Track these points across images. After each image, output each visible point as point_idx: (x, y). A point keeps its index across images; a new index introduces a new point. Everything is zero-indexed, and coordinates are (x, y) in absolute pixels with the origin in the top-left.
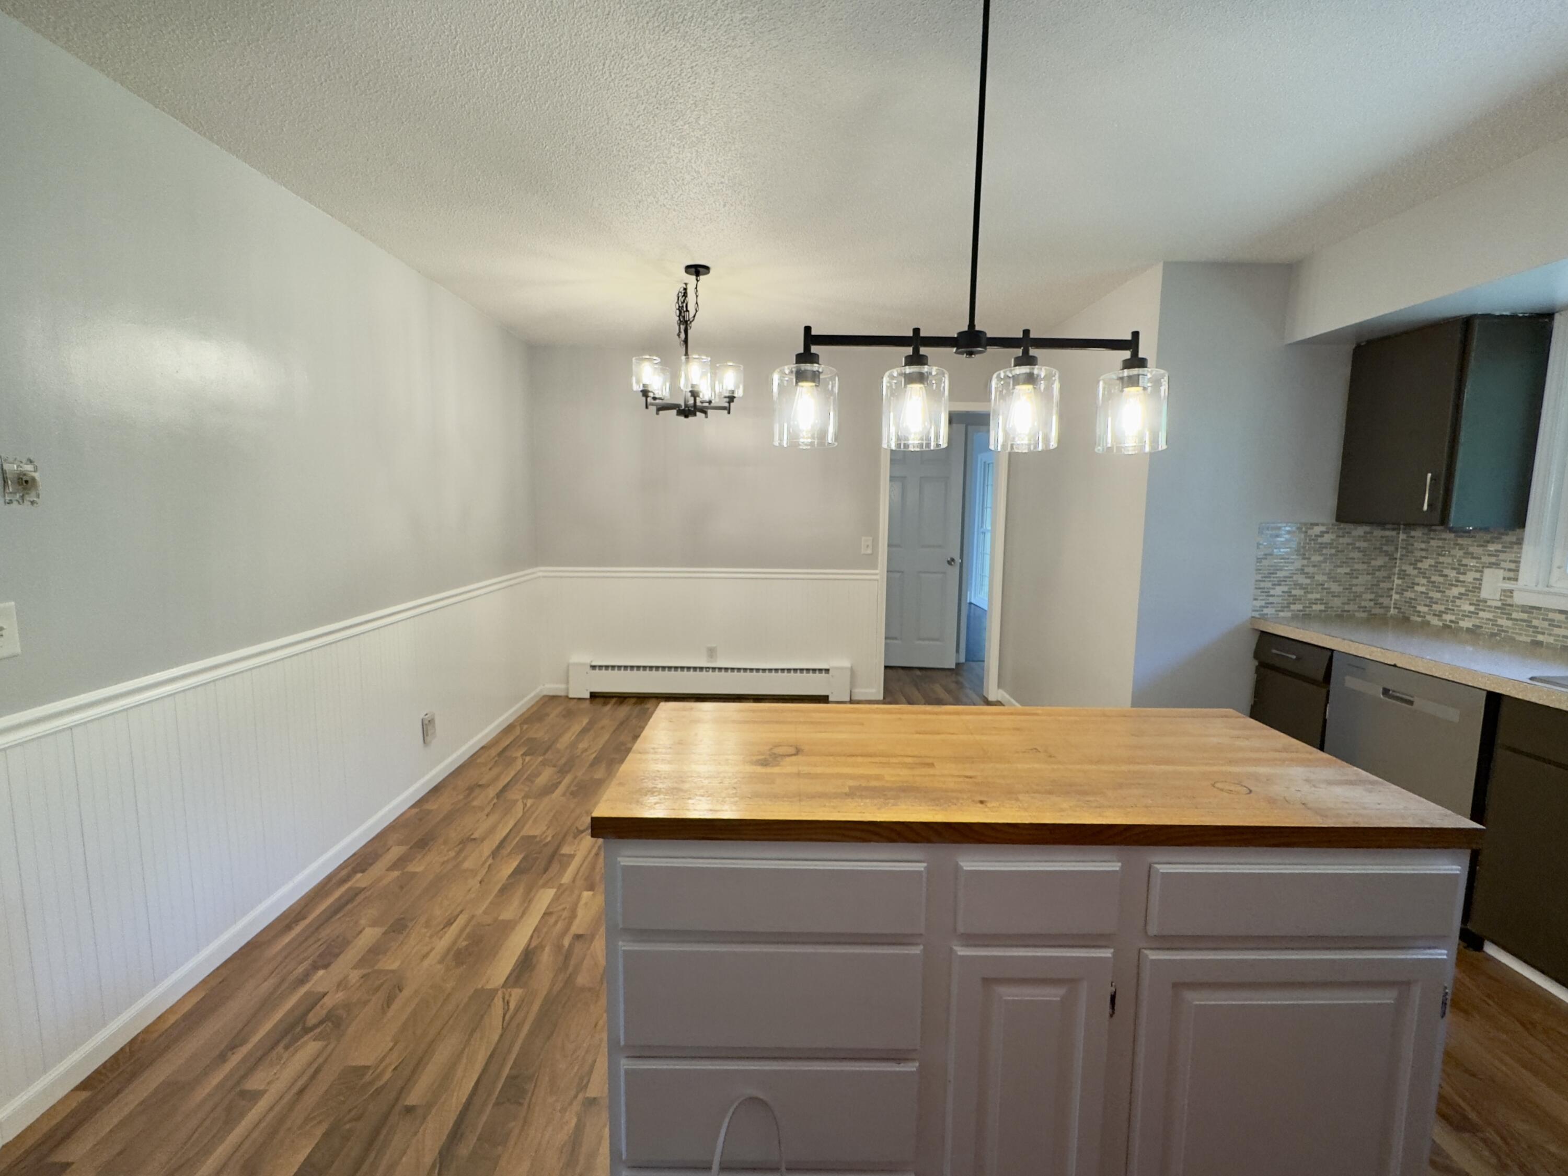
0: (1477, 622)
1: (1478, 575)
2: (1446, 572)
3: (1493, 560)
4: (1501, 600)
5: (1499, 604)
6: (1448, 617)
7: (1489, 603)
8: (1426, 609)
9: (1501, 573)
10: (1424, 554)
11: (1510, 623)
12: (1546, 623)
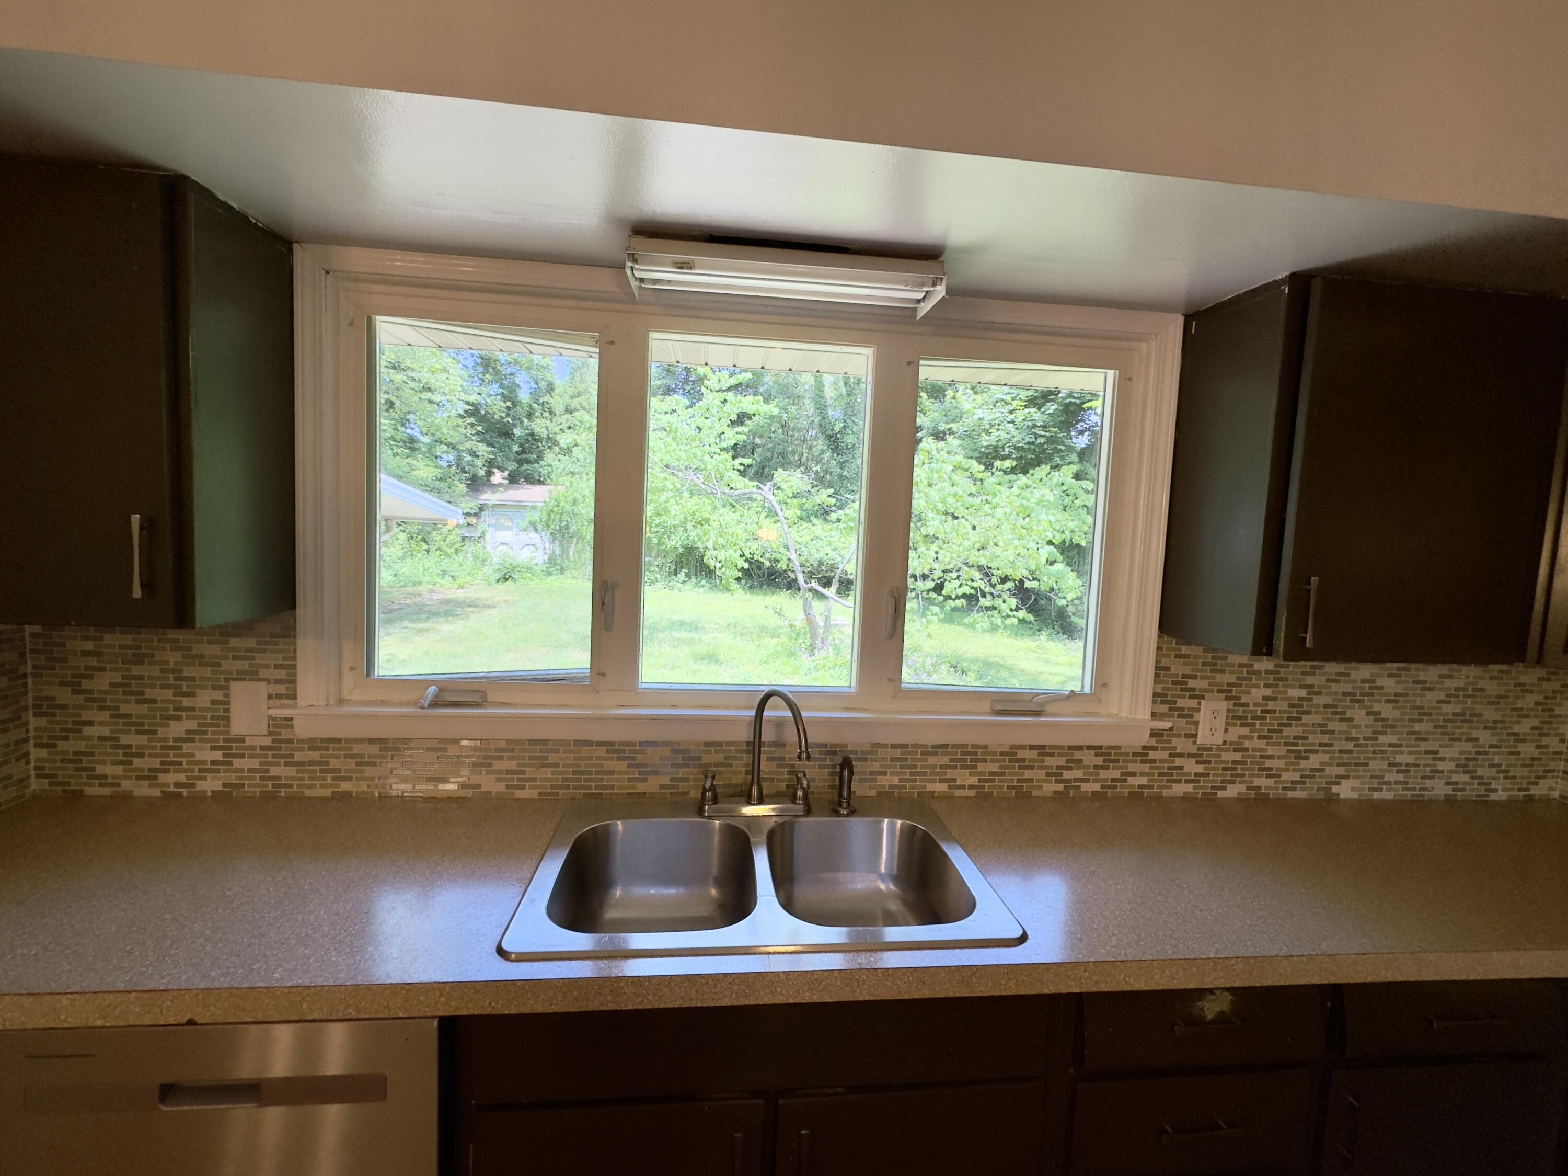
0: (232, 778)
1: (218, 695)
2: (149, 693)
3: (245, 665)
4: (270, 734)
5: (268, 741)
6: (170, 778)
7: (248, 742)
8: (119, 770)
9: (262, 689)
10: (94, 662)
11: (291, 771)
12: (351, 763)
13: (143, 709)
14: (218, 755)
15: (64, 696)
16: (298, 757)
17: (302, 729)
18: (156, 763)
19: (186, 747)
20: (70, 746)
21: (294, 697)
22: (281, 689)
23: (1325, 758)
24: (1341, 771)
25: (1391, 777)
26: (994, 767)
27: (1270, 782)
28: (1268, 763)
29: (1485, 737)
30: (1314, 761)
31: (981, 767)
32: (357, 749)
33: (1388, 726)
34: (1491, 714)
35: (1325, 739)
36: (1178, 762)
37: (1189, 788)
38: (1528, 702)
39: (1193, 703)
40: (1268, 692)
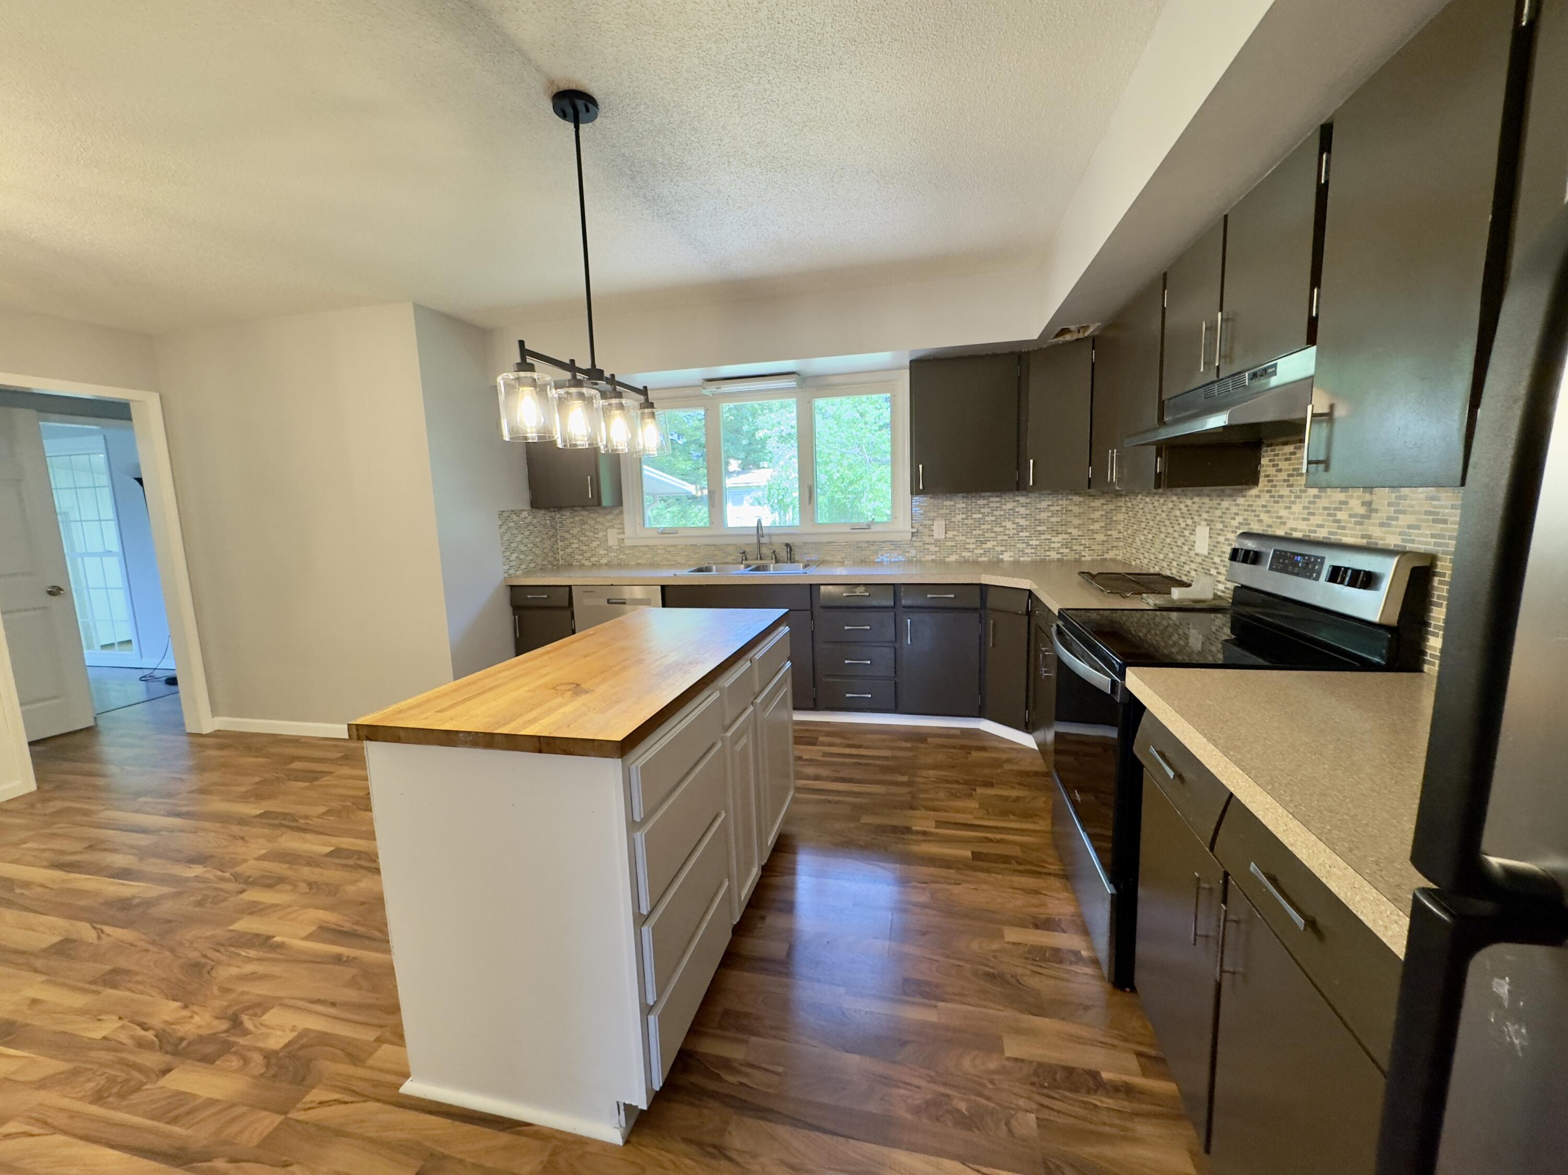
0: (609, 559)
2: (587, 534)
3: (611, 524)
4: (618, 545)
6: (593, 559)
7: (613, 548)
8: (581, 557)
9: (615, 531)
10: (573, 525)
11: (625, 557)
12: (640, 554)
13: (586, 538)
14: (605, 552)
15: (567, 535)
16: (626, 552)
17: (628, 543)
18: (590, 555)
19: (597, 550)
20: (569, 551)
21: (624, 533)
22: (621, 531)
23: (995, 543)
24: (1003, 548)
25: (1028, 551)
26: (850, 550)
27: (970, 554)
28: (968, 546)
29: (1075, 532)
30: (989, 545)
32: (642, 549)
33: (1023, 529)
34: (1076, 521)
35: (993, 535)
36: (927, 546)
37: (934, 557)
38: (1097, 515)
40: (964, 516)
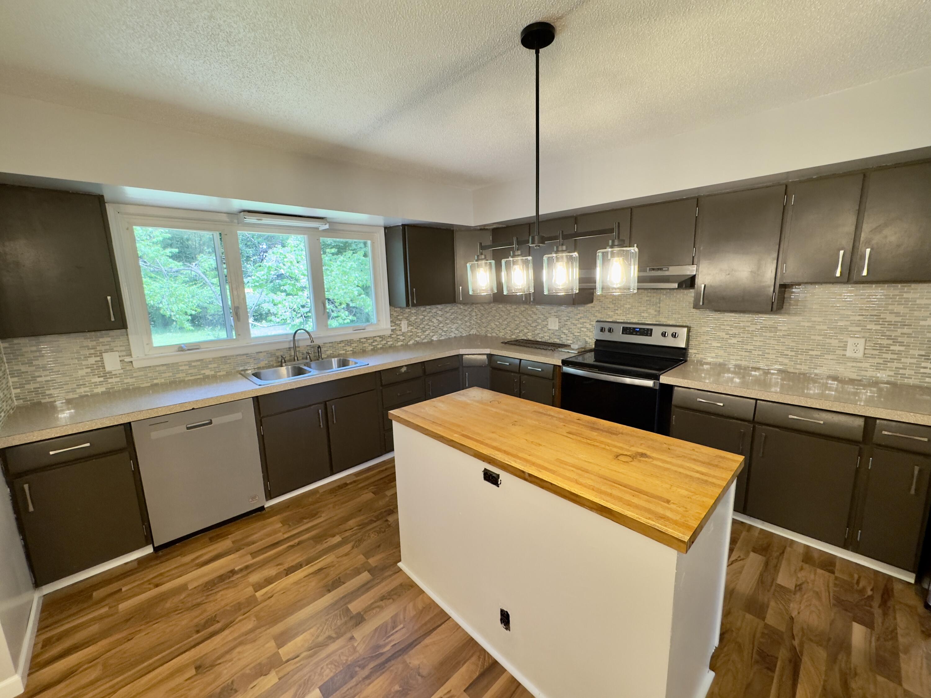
0: (109, 386)
1: (98, 359)
2: (66, 362)
3: (108, 347)
4: (122, 369)
5: (122, 371)
6: (82, 390)
7: (114, 373)
8: (57, 391)
9: (116, 354)
10: (37, 354)
11: (134, 380)
12: (156, 374)
13: (65, 368)
14: (101, 379)
16: (135, 375)
17: (137, 365)
18: (74, 386)
19: (87, 378)
20: (31, 386)
22: (125, 353)
23: (429, 331)
24: (433, 334)
25: (443, 334)
26: (356, 345)
27: (419, 339)
28: (418, 334)
29: (459, 322)
30: (427, 333)
31: (352, 345)
32: (158, 369)
33: (441, 322)
34: (460, 317)
35: (429, 327)
36: (399, 337)
37: (402, 343)
38: (466, 313)
39: (400, 322)
40: (415, 317)
